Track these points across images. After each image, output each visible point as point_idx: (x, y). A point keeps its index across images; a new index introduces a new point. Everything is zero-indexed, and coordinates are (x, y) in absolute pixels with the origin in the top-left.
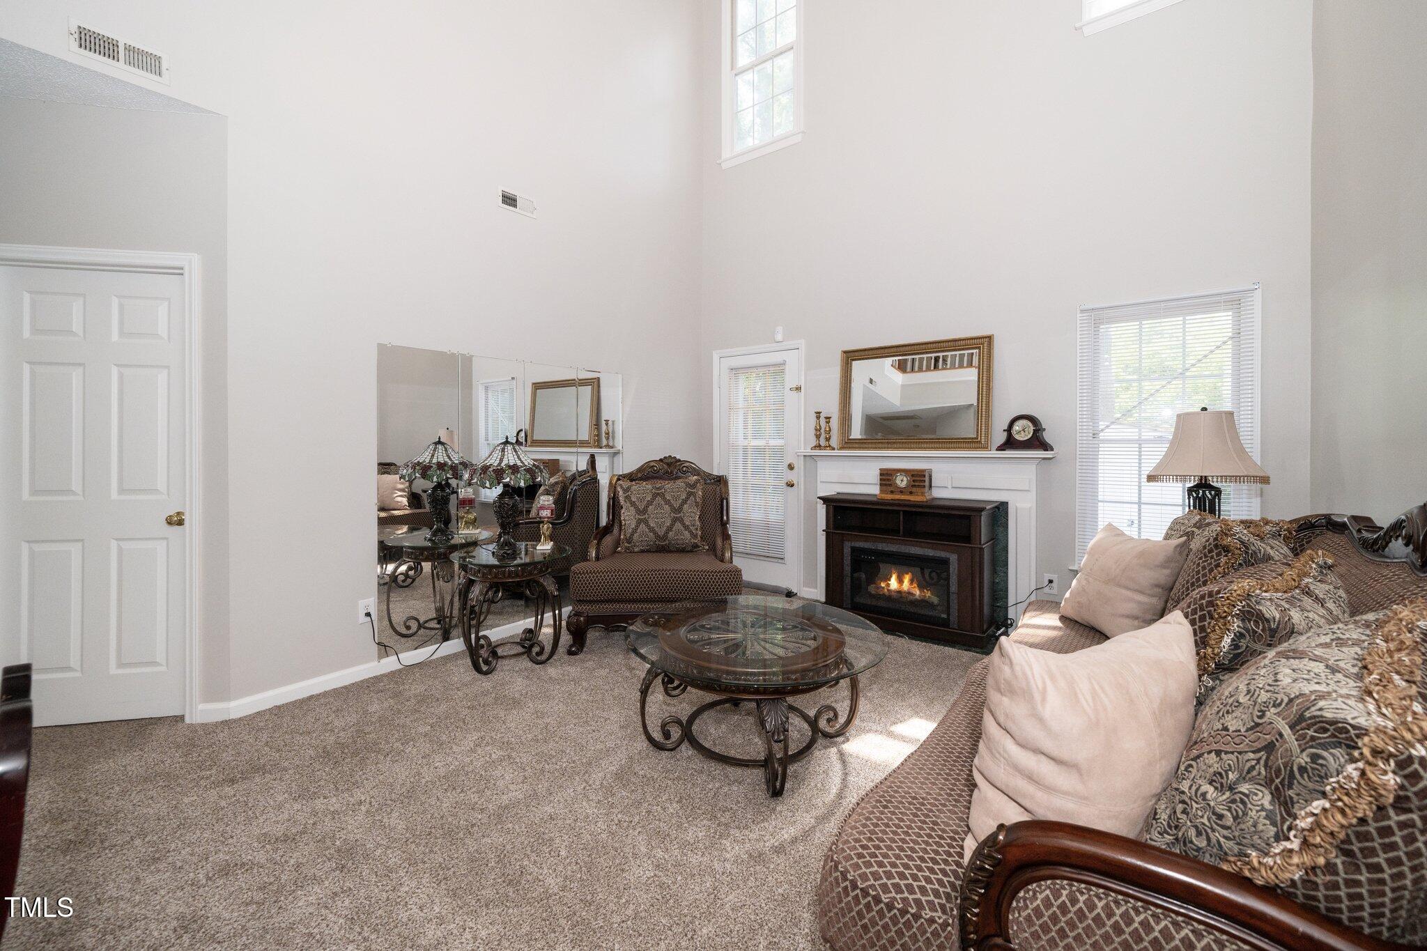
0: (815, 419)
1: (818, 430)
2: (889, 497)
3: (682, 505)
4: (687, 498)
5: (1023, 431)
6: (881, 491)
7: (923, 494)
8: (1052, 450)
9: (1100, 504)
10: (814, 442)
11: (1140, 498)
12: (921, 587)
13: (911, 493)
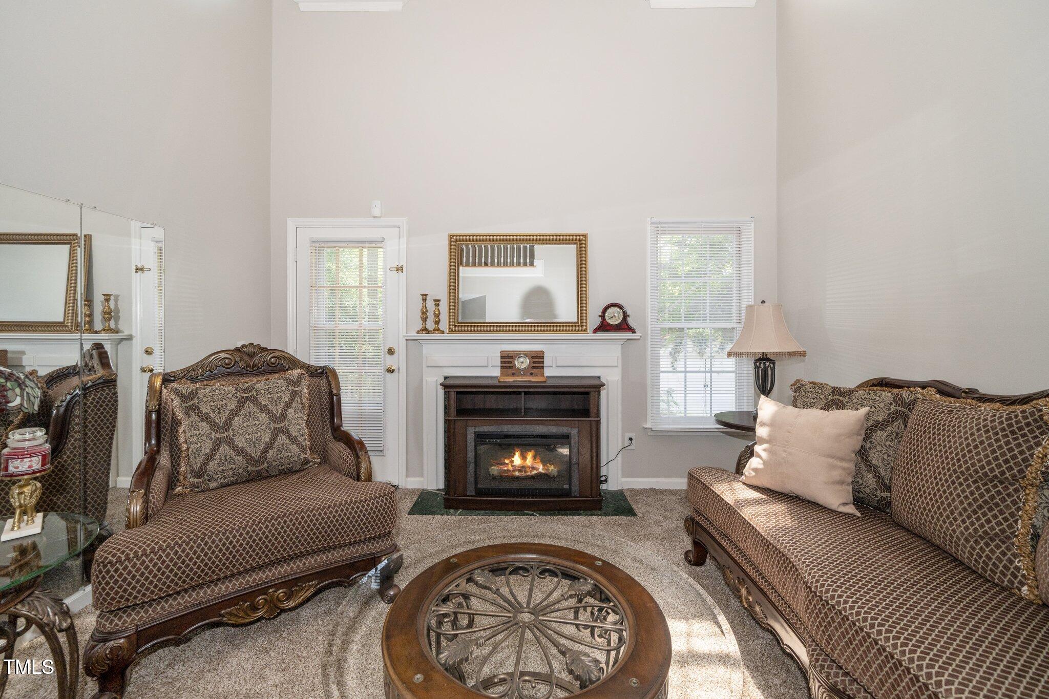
0: (422, 302)
1: (424, 313)
2: (510, 379)
3: (285, 410)
4: (292, 400)
5: (615, 316)
6: (502, 373)
7: (542, 374)
8: (634, 331)
9: (661, 374)
10: (420, 326)
11: (686, 369)
12: (544, 463)
13: (531, 374)
